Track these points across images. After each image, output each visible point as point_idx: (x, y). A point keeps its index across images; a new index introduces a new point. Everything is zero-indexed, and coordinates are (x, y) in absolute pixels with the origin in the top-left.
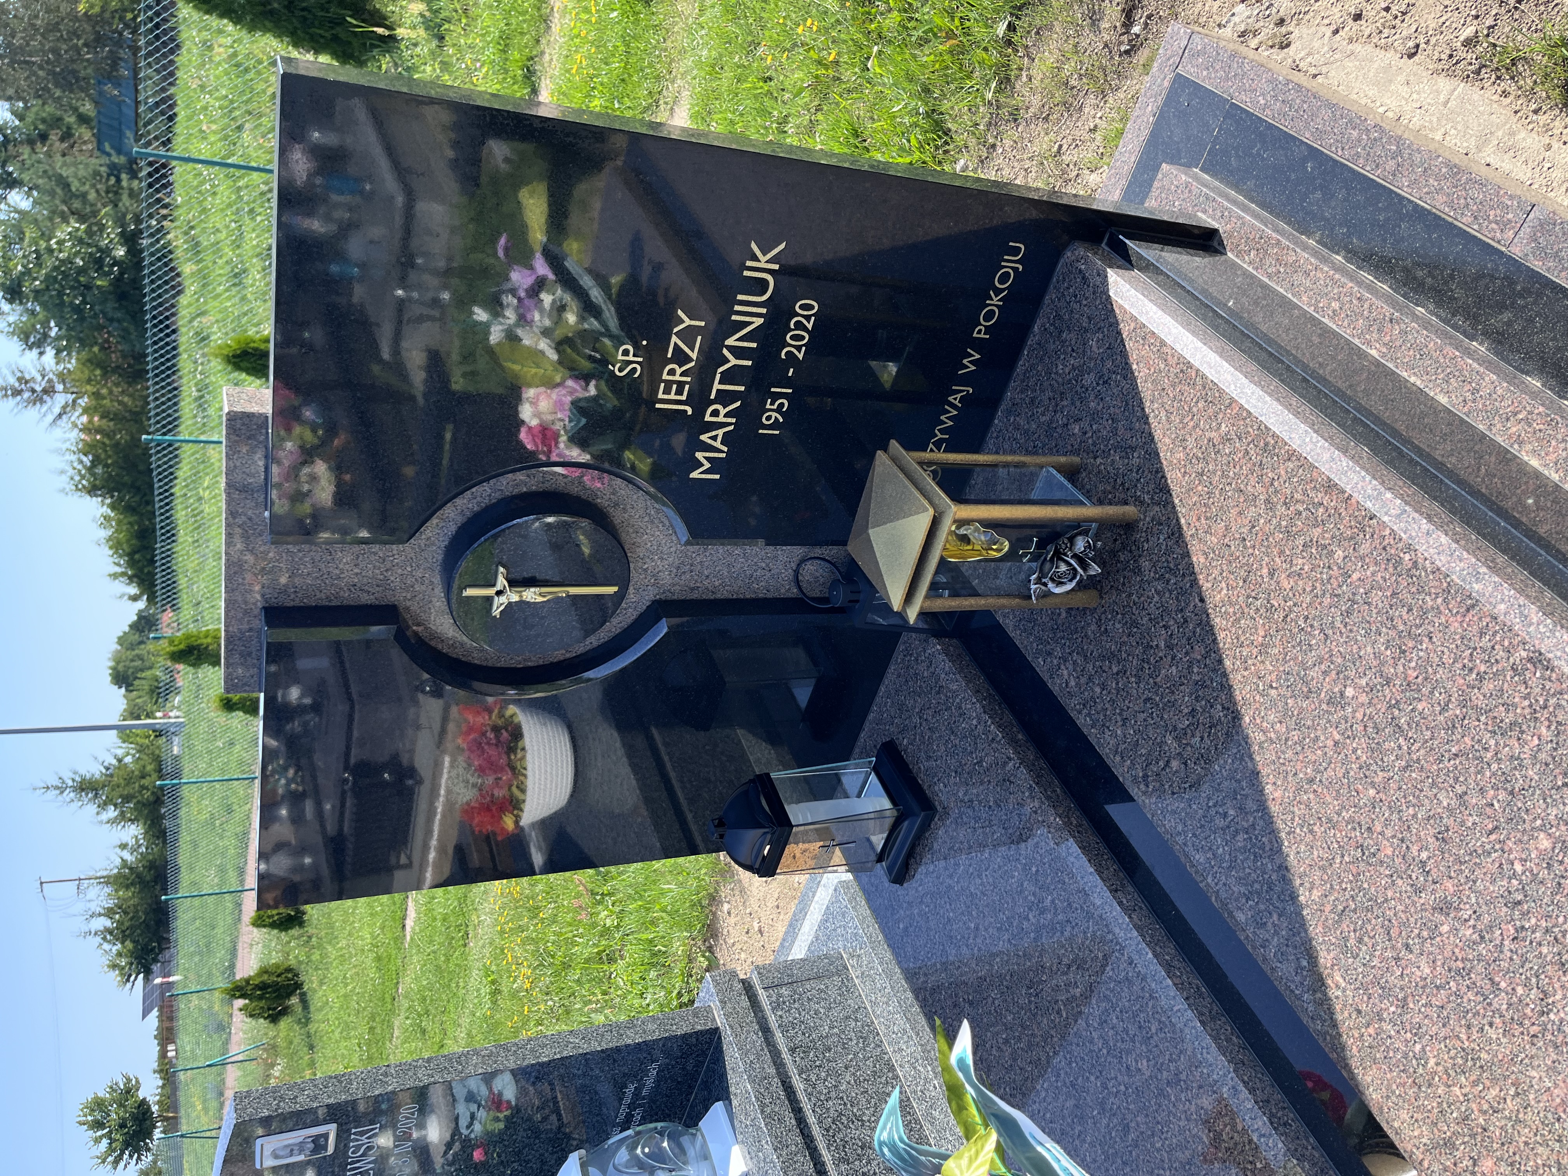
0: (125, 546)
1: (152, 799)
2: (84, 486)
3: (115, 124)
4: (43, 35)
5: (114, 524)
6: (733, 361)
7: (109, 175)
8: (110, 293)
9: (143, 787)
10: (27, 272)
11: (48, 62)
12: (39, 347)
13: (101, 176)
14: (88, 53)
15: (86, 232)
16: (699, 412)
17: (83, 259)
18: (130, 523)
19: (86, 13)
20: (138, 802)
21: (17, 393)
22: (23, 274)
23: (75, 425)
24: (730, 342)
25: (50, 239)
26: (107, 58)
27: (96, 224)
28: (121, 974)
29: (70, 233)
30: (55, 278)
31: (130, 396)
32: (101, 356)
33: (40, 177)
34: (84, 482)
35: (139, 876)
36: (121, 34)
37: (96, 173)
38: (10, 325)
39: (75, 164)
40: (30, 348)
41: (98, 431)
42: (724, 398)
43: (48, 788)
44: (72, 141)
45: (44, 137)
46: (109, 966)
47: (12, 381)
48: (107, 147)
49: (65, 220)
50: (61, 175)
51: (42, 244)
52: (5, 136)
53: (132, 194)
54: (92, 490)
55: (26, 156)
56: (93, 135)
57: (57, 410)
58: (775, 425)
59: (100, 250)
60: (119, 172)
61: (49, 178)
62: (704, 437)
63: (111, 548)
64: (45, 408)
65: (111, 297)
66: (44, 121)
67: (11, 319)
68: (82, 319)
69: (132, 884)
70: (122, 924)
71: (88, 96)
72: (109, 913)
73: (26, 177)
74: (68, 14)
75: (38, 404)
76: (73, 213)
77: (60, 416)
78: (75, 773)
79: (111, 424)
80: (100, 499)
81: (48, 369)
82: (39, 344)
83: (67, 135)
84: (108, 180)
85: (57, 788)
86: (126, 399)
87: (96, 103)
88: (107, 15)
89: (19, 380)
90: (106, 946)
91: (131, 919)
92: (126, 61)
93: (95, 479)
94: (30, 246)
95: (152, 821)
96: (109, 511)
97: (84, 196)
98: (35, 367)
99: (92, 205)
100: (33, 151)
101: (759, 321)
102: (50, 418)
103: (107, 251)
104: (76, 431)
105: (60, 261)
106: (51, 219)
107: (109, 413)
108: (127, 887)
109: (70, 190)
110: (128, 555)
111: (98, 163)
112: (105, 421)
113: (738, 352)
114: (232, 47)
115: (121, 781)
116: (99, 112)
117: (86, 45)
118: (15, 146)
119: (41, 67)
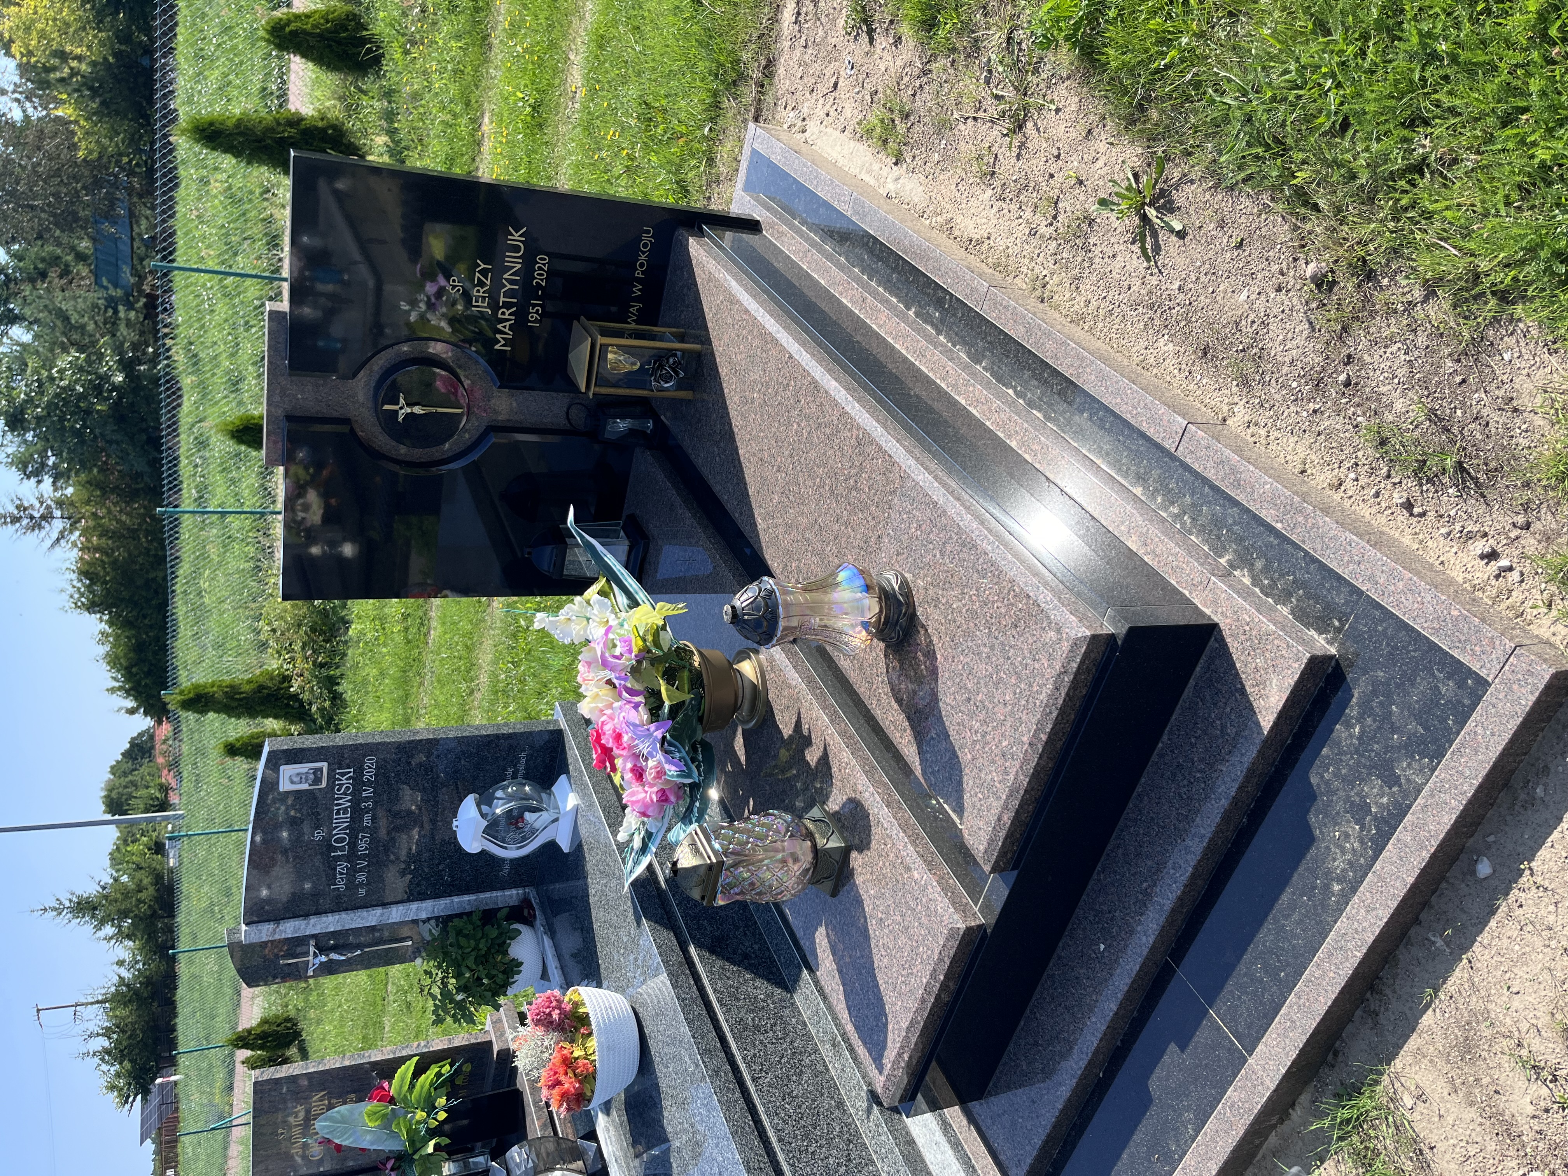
0: (122, 661)
1: (149, 913)
2: (83, 603)
3: (113, 260)
4: (45, 181)
5: (111, 639)
6: (509, 286)
7: (106, 308)
8: (109, 417)
9: (139, 901)
10: (29, 400)
11: (49, 205)
12: (37, 476)
13: (99, 309)
14: (87, 195)
15: (85, 360)
16: (495, 313)
17: (83, 386)
18: (127, 637)
19: (84, 160)
20: (136, 916)
21: (15, 520)
22: (25, 402)
23: (74, 544)
24: (505, 276)
25: (52, 368)
26: (104, 199)
27: (95, 353)
28: (119, 1096)
29: (70, 362)
30: (57, 404)
31: (127, 514)
32: (101, 477)
33: (42, 311)
34: (83, 600)
35: (136, 993)
36: (116, 176)
37: (95, 306)
38: (8, 456)
39: (75, 298)
40: (29, 477)
41: (97, 549)
42: (507, 305)
43: (45, 910)
44: (70, 277)
45: (43, 275)
46: (107, 1088)
47: (12, 509)
48: (105, 283)
49: (65, 350)
50: (60, 309)
51: (45, 374)
52: (6, 275)
53: (129, 324)
54: (92, 607)
55: (27, 293)
56: (91, 271)
57: (55, 535)
58: (536, 321)
59: (99, 377)
60: (116, 304)
61: (50, 312)
62: (499, 326)
63: (108, 663)
64: (43, 533)
65: (110, 420)
66: (43, 260)
67: (10, 450)
68: (82, 442)
69: (129, 1001)
70: (121, 1043)
71: (87, 234)
72: (107, 1033)
73: (27, 312)
74: (69, 160)
75: (37, 531)
76: (72, 344)
77: (58, 540)
78: (73, 894)
79: (110, 542)
80: (98, 616)
81: (46, 496)
82: (37, 473)
83: (65, 272)
84: (105, 311)
85: (54, 909)
86: (124, 518)
87: (94, 240)
88: (105, 160)
89: (18, 507)
90: (105, 1067)
91: (129, 1037)
92: (123, 202)
93: (94, 596)
94: (32, 375)
95: (149, 934)
96: (107, 627)
97: (83, 327)
98: (33, 494)
99: (90, 336)
100: (35, 288)
101: (519, 266)
102: (49, 542)
103: (106, 378)
104: (76, 550)
105: (61, 388)
106: (52, 350)
107: (107, 531)
108: (125, 1005)
109: (70, 323)
110: (126, 668)
111: (97, 297)
112: (103, 540)
113: (511, 282)
114: (227, 182)
115: (119, 896)
116: (96, 249)
117: (84, 188)
118: (16, 284)
119: (43, 210)
